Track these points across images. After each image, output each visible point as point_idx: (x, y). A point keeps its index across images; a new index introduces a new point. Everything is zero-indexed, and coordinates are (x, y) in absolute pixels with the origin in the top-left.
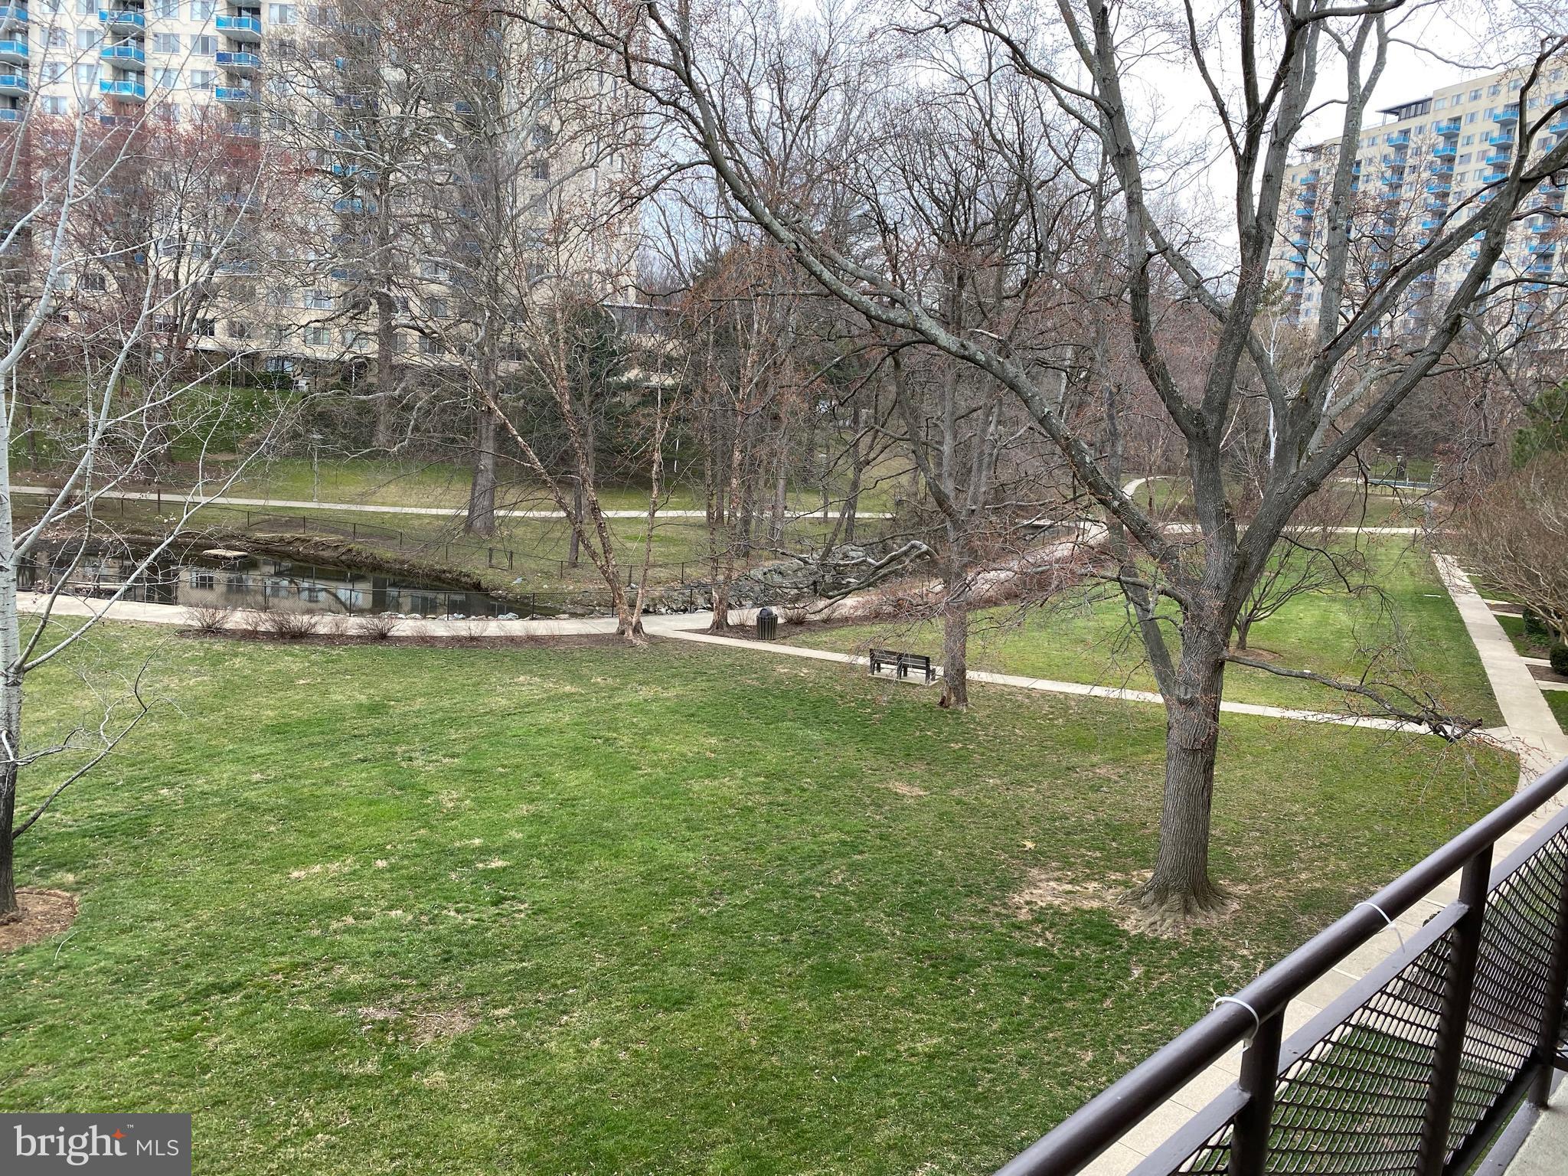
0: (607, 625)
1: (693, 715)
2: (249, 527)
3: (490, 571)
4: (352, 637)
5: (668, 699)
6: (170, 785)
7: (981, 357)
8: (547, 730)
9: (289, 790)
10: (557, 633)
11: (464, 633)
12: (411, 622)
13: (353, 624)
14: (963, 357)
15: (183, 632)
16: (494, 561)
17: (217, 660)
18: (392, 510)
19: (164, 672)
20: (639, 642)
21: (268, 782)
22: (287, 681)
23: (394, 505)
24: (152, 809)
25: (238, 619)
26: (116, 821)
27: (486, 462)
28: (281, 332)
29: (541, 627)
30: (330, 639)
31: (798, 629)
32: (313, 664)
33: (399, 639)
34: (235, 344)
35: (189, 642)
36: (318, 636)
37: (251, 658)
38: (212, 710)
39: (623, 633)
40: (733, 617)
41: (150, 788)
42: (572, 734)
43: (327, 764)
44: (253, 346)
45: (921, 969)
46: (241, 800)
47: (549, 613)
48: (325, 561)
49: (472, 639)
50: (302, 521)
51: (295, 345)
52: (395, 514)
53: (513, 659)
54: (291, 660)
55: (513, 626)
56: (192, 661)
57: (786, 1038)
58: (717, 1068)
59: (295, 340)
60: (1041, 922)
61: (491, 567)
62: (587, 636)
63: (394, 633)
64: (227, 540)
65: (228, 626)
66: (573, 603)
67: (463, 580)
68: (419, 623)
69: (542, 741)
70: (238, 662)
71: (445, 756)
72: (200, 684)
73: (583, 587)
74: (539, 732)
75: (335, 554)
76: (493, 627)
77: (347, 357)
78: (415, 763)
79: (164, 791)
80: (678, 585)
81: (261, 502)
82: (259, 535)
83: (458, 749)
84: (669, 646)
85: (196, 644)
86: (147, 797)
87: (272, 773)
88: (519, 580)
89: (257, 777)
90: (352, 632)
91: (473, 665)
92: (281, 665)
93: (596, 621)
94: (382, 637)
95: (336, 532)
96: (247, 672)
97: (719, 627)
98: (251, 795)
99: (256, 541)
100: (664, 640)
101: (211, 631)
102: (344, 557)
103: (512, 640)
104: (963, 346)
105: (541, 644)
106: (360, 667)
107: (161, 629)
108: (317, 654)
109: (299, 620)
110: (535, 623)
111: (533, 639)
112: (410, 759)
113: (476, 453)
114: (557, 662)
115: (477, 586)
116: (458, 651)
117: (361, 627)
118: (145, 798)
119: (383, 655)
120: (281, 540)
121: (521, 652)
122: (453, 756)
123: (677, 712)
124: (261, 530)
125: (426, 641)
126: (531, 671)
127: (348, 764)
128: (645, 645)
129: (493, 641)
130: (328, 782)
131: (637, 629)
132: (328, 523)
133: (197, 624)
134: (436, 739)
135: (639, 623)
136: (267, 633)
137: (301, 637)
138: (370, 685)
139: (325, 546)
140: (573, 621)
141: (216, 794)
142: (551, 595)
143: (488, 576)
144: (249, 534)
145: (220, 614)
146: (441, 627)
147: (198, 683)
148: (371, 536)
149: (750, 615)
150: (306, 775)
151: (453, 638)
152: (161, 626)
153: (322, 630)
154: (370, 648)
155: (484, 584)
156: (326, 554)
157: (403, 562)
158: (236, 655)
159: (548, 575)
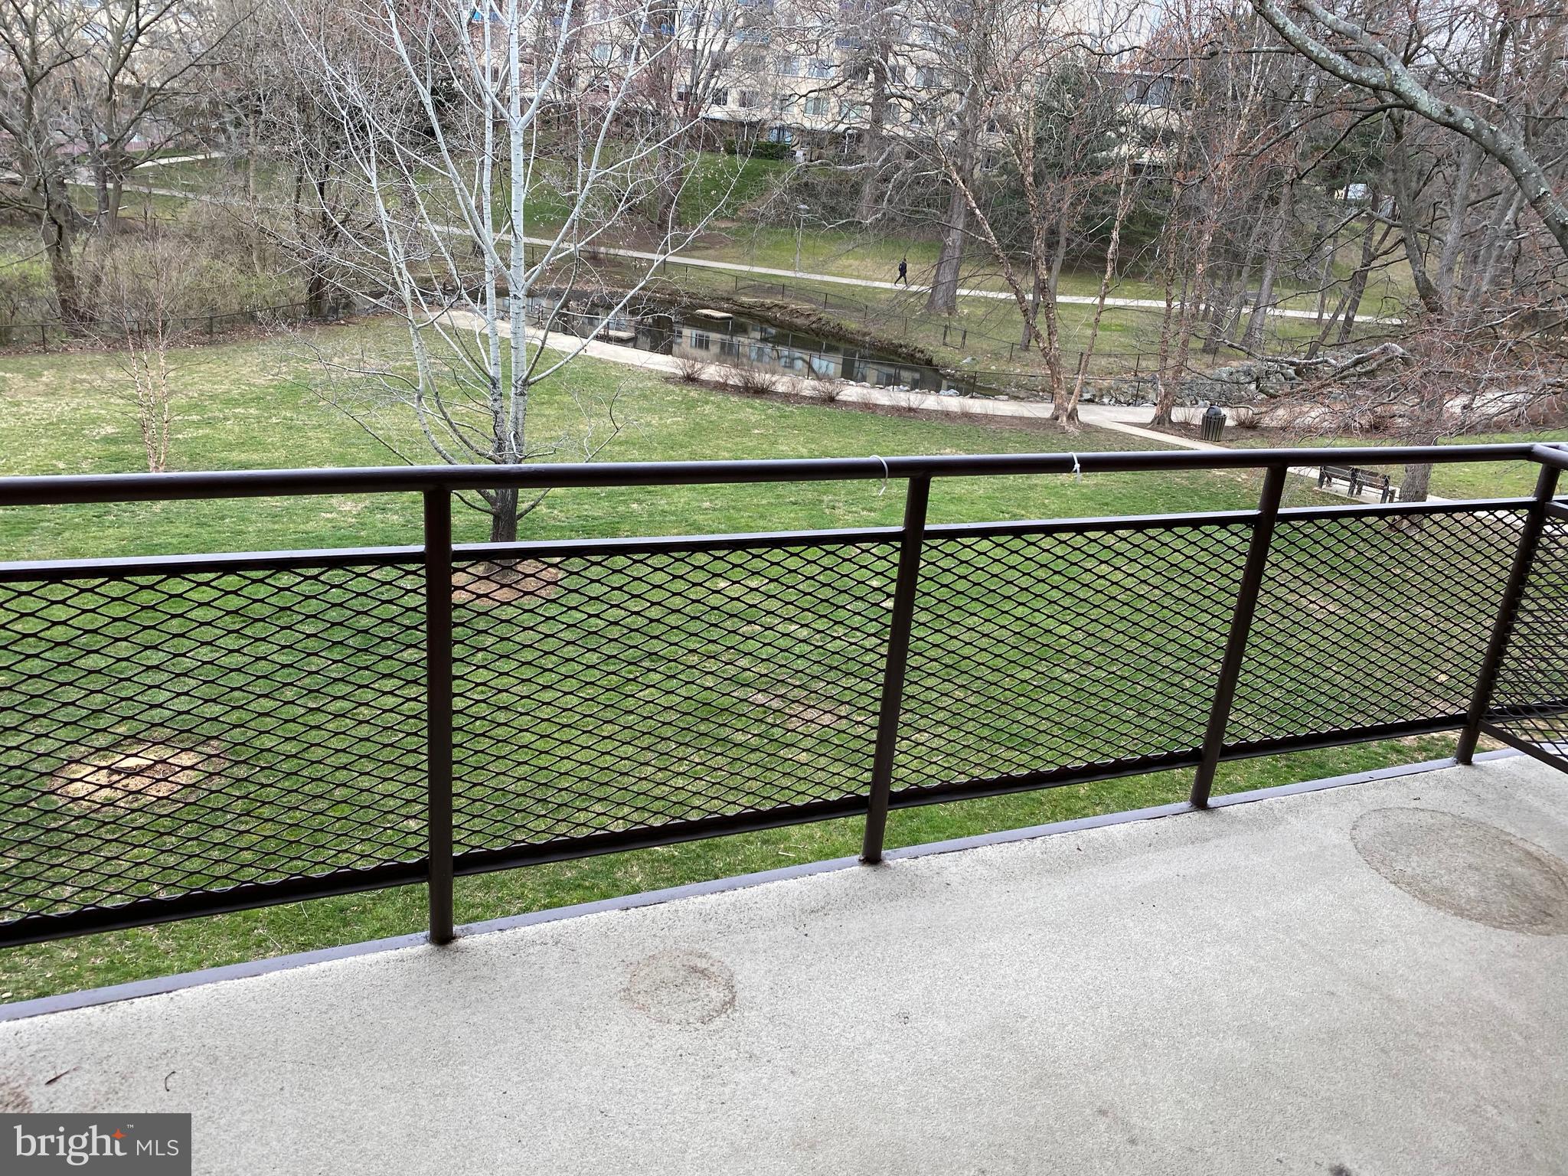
0: (1042, 410)
1: (1107, 504)
2: (736, 291)
3: (942, 348)
4: (805, 397)
5: (1087, 486)
6: (639, 501)
7: (1469, 125)
8: (960, 500)
9: (729, 519)
10: (990, 412)
11: (904, 404)
12: (859, 390)
13: (808, 386)
14: (1447, 125)
15: (668, 379)
16: (948, 339)
17: (690, 405)
18: (863, 283)
19: (649, 410)
20: (1071, 429)
21: (715, 510)
22: (745, 430)
23: (866, 278)
24: (623, 517)
25: (712, 372)
26: (596, 523)
27: (954, 238)
28: (785, 101)
29: (977, 405)
30: (786, 397)
31: (1249, 434)
32: (769, 417)
33: (845, 403)
34: (742, 114)
35: (671, 387)
36: (777, 393)
37: (719, 406)
38: (682, 446)
39: (1057, 418)
40: (1177, 414)
41: (625, 502)
42: (982, 506)
43: (764, 502)
44: (757, 115)
45: (1275, 767)
46: (691, 521)
47: (988, 393)
48: (798, 328)
49: (910, 409)
50: (781, 288)
51: (795, 116)
52: (866, 288)
53: (944, 432)
54: (751, 411)
55: (951, 402)
56: (672, 403)
57: (1116, 794)
58: (1042, 804)
59: (795, 110)
60: (1426, 750)
61: (945, 344)
62: (1021, 418)
63: (841, 397)
64: (716, 301)
65: (704, 377)
66: (1018, 386)
67: (918, 355)
68: (865, 391)
69: (953, 508)
70: (708, 408)
71: (863, 509)
72: (674, 423)
73: (1030, 371)
74: (951, 500)
75: (807, 322)
76: (930, 401)
77: (841, 128)
78: (837, 511)
79: (635, 506)
80: (1130, 377)
81: (746, 268)
82: (745, 299)
83: (875, 505)
84: (1102, 437)
85: (677, 390)
86: (621, 508)
87: (719, 503)
88: (969, 359)
89: (707, 504)
90: (806, 393)
91: (906, 433)
92: (741, 416)
93: (1034, 405)
94: (831, 399)
95: (810, 301)
96: (714, 418)
97: (1161, 422)
98: (700, 518)
99: (741, 305)
100: (1098, 430)
101: (690, 379)
102: (814, 326)
103: (947, 415)
104: (1448, 111)
105: (974, 421)
106: (808, 424)
107: (651, 374)
108: (773, 408)
109: (762, 378)
110: (971, 401)
111: (967, 416)
112: (834, 508)
113: (947, 229)
114: (984, 440)
115: (929, 362)
116: (895, 419)
117: (814, 389)
118: (620, 509)
119: (829, 416)
120: (763, 305)
121: (953, 427)
122: (870, 510)
123: (1091, 499)
124: (746, 295)
125: (869, 407)
126: (958, 446)
127: (780, 504)
128: (1077, 432)
129: (929, 414)
130: (762, 517)
131: (1072, 416)
132: (802, 291)
133: (680, 373)
134: (859, 494)
135: (1074, 410)
136: (735, 387)
137: (761, 392)
138: (813, 441)
139: (798, 313)
140: (1012, 402)
141: (673, 513)
142: (997, 377)
143: (941, 353)
144: (736, 298)
145: (698, 366)
146: (883, 397)
147: (674, 422)
148: (840, 307)
149: (1196, 415)
150: (746, 508)
151: (893, 407)
152: (651, 371)
153: (780, 388)
154: (819, 409)
155: (935, 361)
156: (799, 321)
157: (865, 334)
158: (707, 403)
159: (996, 356)
